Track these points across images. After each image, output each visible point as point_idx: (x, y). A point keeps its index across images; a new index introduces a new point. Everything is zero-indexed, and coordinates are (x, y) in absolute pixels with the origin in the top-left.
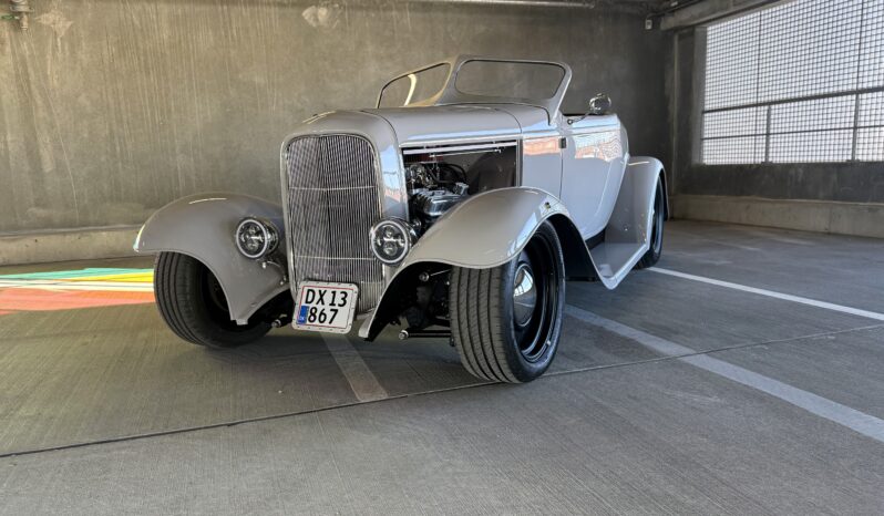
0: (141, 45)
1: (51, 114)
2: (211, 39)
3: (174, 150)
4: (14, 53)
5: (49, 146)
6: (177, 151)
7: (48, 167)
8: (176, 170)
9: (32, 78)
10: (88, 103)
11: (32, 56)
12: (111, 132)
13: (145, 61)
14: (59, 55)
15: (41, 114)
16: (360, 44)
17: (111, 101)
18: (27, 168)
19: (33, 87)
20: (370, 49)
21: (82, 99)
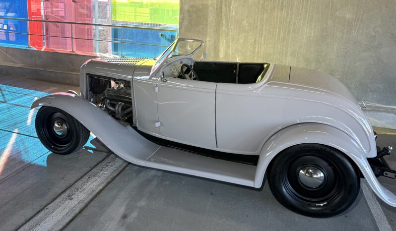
1: (228, 29)
3: (286, 53)
5: (224, 45)
8: (285, 64)
9: (224, 10)
10: (247, 25)
12: (255, 41)
13: (282, 2)
15: (224, 28)
17: (259, 24)
19: (223, 14)
21: (244, 22)
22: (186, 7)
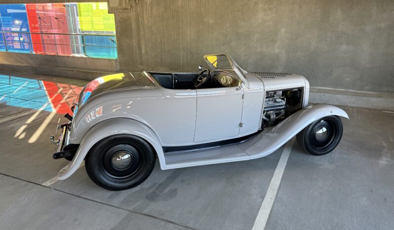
0: (171, 7)
1: (145, 33)
2: (195, 4)
4: (135, 11)
5: (144, 44)
6: (181, 50)
7: (143, 52)
8: (180, 57)
9: (140, 20)
10: (155, 30)
11: (140, 12)
12: (161, 41)
13: (173, 14)
14: (148, 11)
15: (142, 33)
16: (256, 4)
17: (162, 29)
18: (138, 51)
19: (140, 23)
20: (261, 5)
21: (153, 28)
22: (118, 19)
